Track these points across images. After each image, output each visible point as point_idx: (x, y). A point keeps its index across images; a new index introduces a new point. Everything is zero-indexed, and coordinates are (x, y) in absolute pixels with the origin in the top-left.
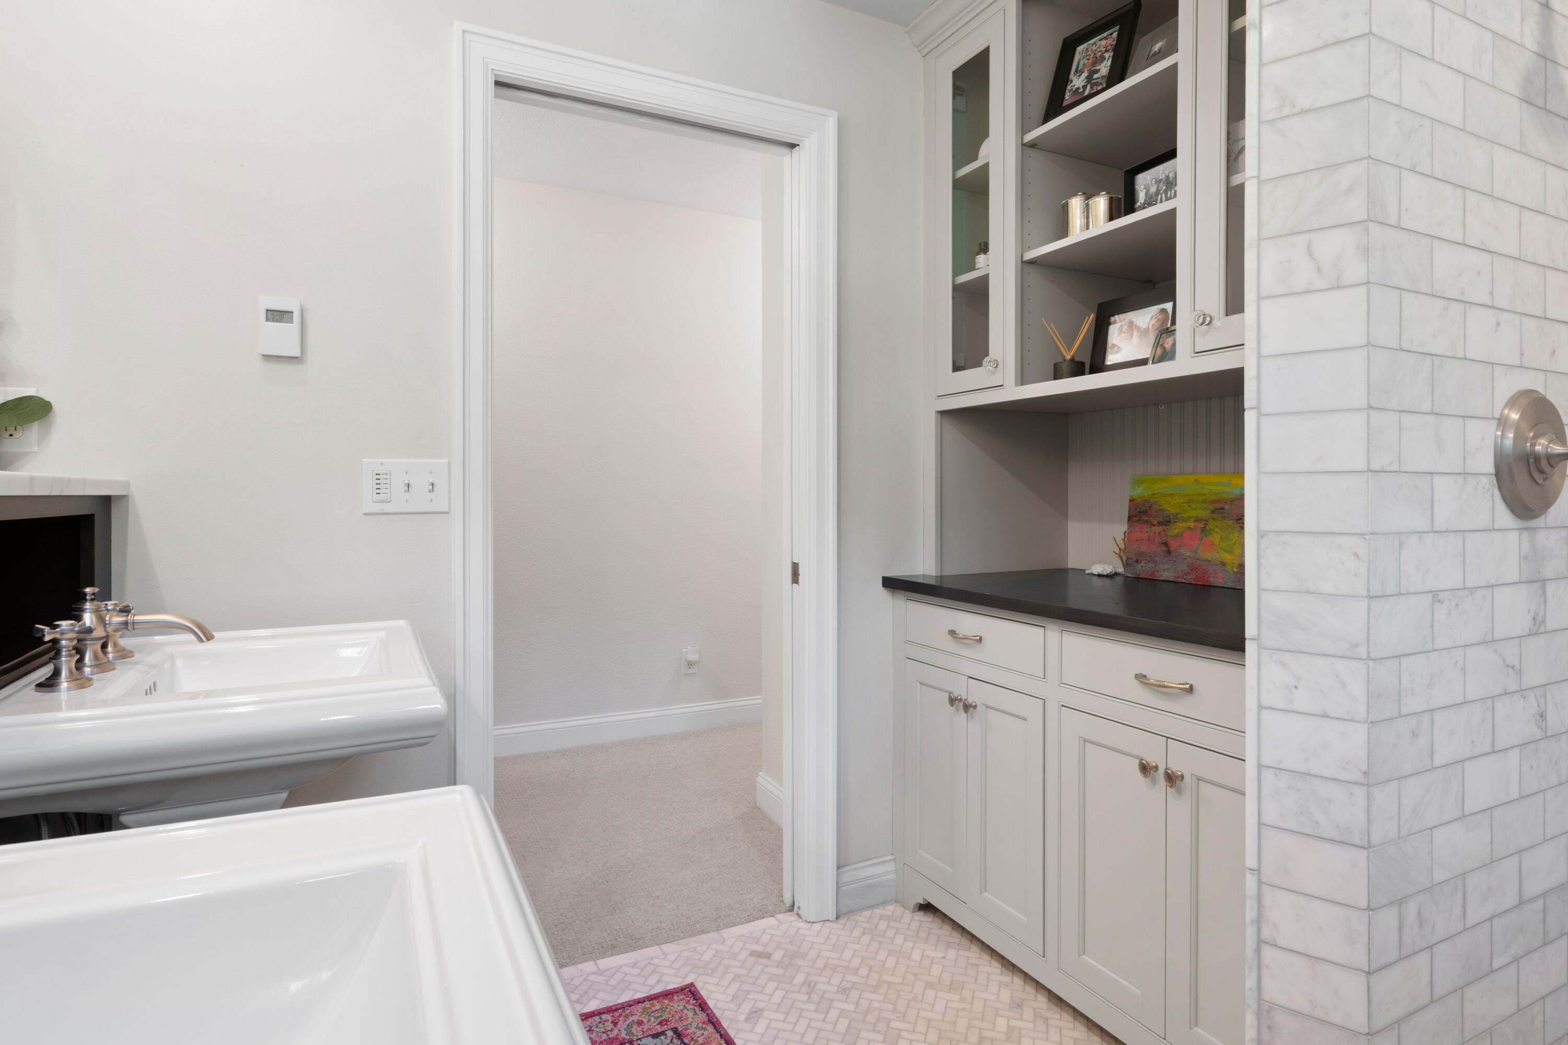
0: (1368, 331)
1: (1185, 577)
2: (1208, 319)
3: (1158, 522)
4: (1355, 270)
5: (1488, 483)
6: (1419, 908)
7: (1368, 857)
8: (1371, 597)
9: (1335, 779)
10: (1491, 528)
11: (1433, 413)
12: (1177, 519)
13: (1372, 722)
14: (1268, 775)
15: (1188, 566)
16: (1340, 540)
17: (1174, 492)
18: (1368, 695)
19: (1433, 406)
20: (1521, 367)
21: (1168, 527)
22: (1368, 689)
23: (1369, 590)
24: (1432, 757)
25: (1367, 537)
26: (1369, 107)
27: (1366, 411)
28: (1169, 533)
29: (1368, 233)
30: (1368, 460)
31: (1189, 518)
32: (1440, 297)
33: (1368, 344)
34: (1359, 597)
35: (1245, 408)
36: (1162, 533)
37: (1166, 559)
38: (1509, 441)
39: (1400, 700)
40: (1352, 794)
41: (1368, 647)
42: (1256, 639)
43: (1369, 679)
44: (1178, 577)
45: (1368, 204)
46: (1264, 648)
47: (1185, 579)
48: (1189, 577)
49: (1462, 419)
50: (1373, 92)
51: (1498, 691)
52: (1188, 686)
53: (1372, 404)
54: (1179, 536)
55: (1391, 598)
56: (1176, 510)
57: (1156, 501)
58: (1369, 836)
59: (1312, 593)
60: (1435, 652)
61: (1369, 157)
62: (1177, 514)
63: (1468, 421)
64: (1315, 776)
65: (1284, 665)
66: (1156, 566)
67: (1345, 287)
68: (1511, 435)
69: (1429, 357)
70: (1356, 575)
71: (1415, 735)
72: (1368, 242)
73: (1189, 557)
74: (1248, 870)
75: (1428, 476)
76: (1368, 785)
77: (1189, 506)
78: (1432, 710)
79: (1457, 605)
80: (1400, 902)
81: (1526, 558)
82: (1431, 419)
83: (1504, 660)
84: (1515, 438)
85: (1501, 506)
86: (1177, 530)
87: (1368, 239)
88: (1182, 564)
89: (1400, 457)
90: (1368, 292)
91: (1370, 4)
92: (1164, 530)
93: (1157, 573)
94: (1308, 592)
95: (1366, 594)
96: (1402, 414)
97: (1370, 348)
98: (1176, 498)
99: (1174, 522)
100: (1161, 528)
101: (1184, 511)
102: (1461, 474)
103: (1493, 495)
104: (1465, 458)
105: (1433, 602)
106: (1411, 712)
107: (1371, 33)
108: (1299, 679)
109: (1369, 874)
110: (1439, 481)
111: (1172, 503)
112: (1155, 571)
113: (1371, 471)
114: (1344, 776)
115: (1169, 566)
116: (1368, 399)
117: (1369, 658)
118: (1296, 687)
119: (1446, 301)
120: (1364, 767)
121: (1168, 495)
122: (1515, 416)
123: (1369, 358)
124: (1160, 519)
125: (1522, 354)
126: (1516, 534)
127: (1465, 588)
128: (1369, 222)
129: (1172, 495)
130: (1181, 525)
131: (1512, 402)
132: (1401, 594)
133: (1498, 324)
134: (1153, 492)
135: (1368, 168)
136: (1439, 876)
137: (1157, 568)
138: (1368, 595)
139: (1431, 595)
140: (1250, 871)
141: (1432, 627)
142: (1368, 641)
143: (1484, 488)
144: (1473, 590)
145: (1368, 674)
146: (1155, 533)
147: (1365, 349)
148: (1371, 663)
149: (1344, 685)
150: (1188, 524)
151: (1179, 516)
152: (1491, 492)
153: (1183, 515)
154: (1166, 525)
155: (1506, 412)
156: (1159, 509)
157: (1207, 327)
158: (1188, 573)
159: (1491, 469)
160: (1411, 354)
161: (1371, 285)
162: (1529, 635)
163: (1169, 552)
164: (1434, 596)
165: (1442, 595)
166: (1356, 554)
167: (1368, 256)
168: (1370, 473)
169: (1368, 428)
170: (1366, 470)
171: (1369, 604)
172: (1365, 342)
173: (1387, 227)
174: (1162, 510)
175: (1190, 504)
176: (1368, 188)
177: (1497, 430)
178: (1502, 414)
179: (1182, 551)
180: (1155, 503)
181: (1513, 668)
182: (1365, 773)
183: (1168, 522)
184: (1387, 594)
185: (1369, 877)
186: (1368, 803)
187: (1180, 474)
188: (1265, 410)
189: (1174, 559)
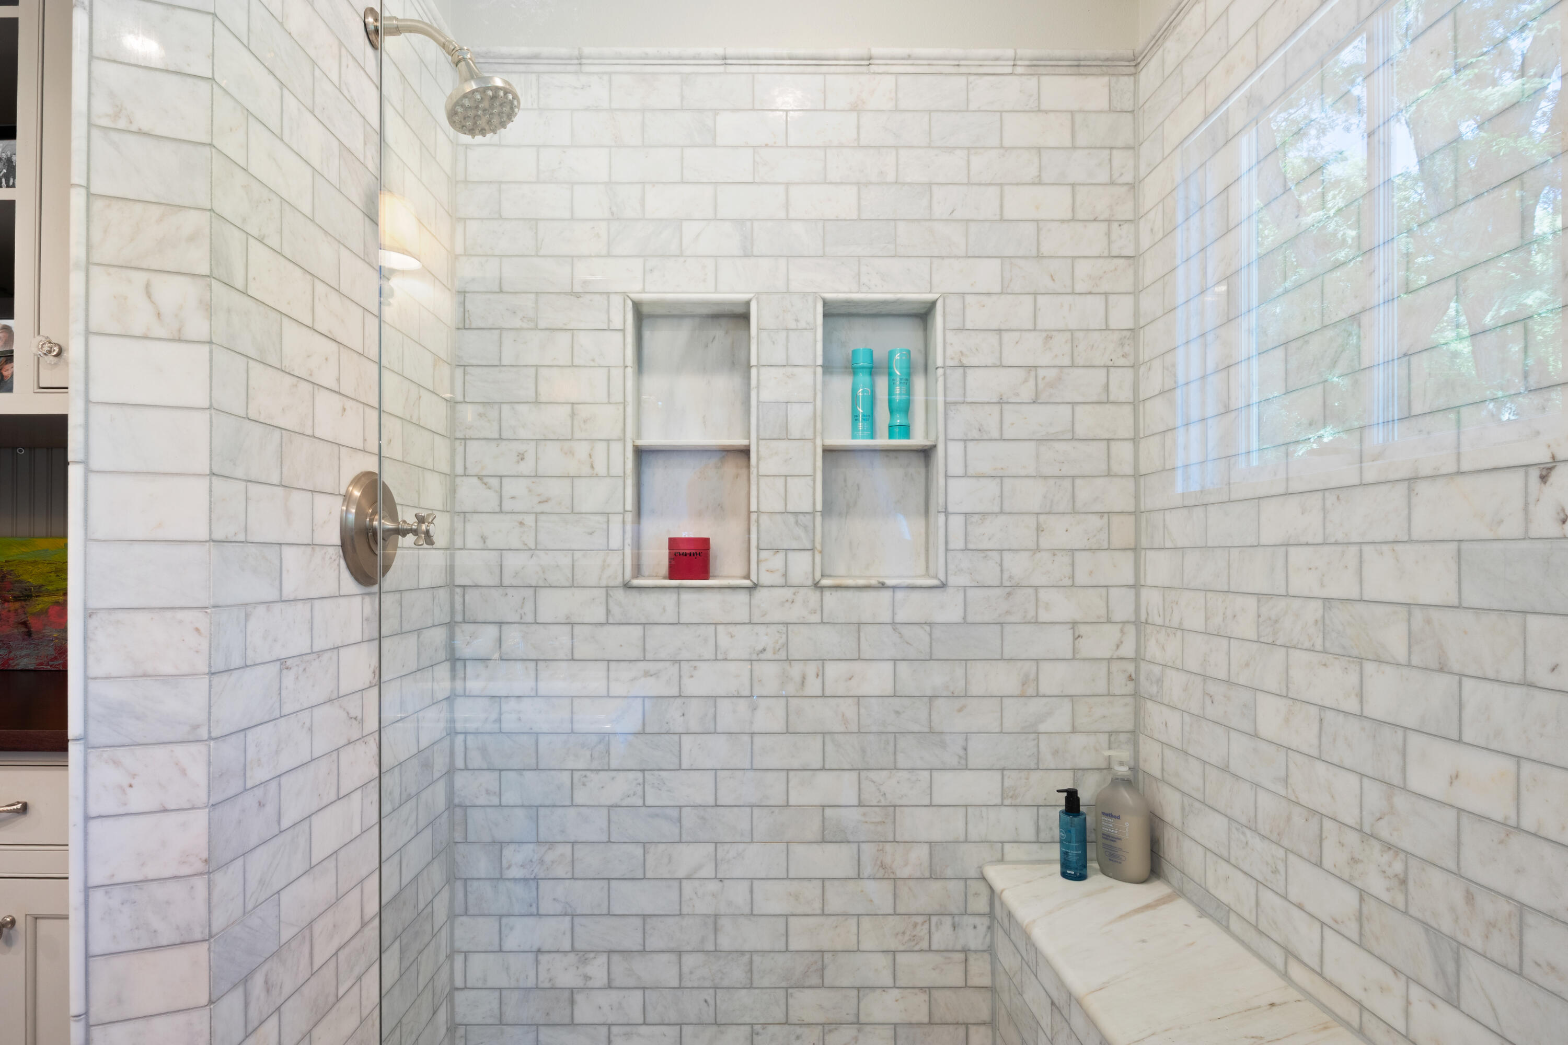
0: (211, 393)
1: (51, 663)
2: (57, 349)
3: (14, 597)
4: (197, 326)
5: (335, 554)
6: (266, 975)
7: (209, 949)
8: (213, 674)
9: (175, 877)
10: (337, 594)
11: (281, 485)
12: (40, 592)
13: (213, 805)
14: (98, 897)
15: (55, 649)
16: (180, 615)
17: (37, 559)
18: (209, 777)
19: (282, 479)
20: (364, 451)
21: (28, 603)
22: (209, 771)
23: (210, 666)
24: (279, 822)
25: (209, 611)
26: (212, 158)
27: (208, 477)
28: (30, 610)
29: (211, 290)
30: (210, 529)
31: (58, 590)
32: (289, 374)
33: (210, 407)
34: (200, 675)
35: (69, 460)
36: (19, 611)
37: (26, 642)
38: (352, 517)
39: (245, 774)
40: (192, 887)
41: (209, 727)
42: (83, 738)
43: (209, 760)
44: (41, 664)
45: (211, 260)
46: (93, 748)
47: (51, 666)
48: (56, 663)
49: (310, 493)
50: (215, 143)
51: (343, 741)
52: (19, 806)
53: (215, 470)
54: (44, 612)
55: (235, 671)
56: (41, 581)
57: (12, 570)
58: (210, 926)
59: (149, 676)
60: (283, 718)
61: (211, 210)
62: (41, 586)
63: (317, 496)
64: (152, 880)
65: (116, 763)
66: (10, 652)
67: (187, 341)
68: (353, 511)
69: (278, 430)
70: (197, 652)
71: (261, 804)
72: (211, 299)
73: (56, 638)
74: (72, 1019)
75: (277, 547)
76: (209, 873)
77: (58, 576)
78: (279, 776)
79: (305, 669)
80: (245, 980)
81: (367, 620)
82: (280, 491)
83: (348, 713)
84: (356, 513)
85: (346, 575)
86: (41, 606)
87: (211, 297)
88: (46, 648)
89: (246, 527)
90: (211, 352)
91: (213, 49)
92: (23, 607)
93: (11, 662)
94: (145, 675)
95: (207, 670)
96: (249, 484)
97: (213, 411)
98: (40, 566)
99: (37, 596)
100: (17, 605)
101: (50, 582)
102: (310, 545)
103: (339, 565)
104: (313, 530)
105: (281, 670)
106: (258, 783)
107: (213, 79)
108: (134, 776)
109: (210, 966)
110: (288, 552)
111: (34, 572)
112: (9, 659)
113: (214, 541)
114: (185, 870)
115: (28, 652)
116: (211, 465)
117: (211, 738)
118: (131, 786)
119: (296, 379)
120: (205, 855)
121: (28, 563)
122: (357, 493)
123: (211, 422)
124: (17, 593)
125: (365, 440)
126: (359, 599)
127: (313, 653)
128: (212, 279)
129: (34, 563)
130: (45, 599)
131: (356, 481)
132: (247, 666)
133: (344, 410)
134: (7, 559)
135: (211, 222)
136: (286, 935)
137: (12, 655)
138: (210, 671)
139: (279, 663)
140: (75, 1019)
141: (280, 694)
142: (209, 720)
143: (331, 558)
144: (320, 653)
145: (209, 755)
146: (9, 611)
147: (208, 412)
148: (212, 743)
149: (184, 772)
150: (56, 598)
151: (43, 589)
152: (337, 562)
153: (49, 588)
154: (25, 600)
155: (351, 489)
156: (16, 581)
157: (56, 359)
158: (56, 658)
159: (338, 541)
160: (258, 424)
161: (214, 346)
162: (370, 687)
163: (29, 634)
164: (281, 664)
165: (289, 662)
166: (197, 630)
167: (211, 315)
168: (212, 543)
169: (211, 496)
170: (208, 539)
171: (210, 681)
172: (207, 405)
173: (234, 290)
174: (21, 582)
175: (59, 574)
176: (211, 243)
177: (343, 505)
178: (347, 491)
179: (47, 631)
180: (10, 572)
181: (356, 719)
182: (206, 861)
183: (28, 596)
184: (232, 667)
185: (210, 969)
186: (209, 891)
187: (47, 537)
188: (95, 464)
189: (36, 641)
